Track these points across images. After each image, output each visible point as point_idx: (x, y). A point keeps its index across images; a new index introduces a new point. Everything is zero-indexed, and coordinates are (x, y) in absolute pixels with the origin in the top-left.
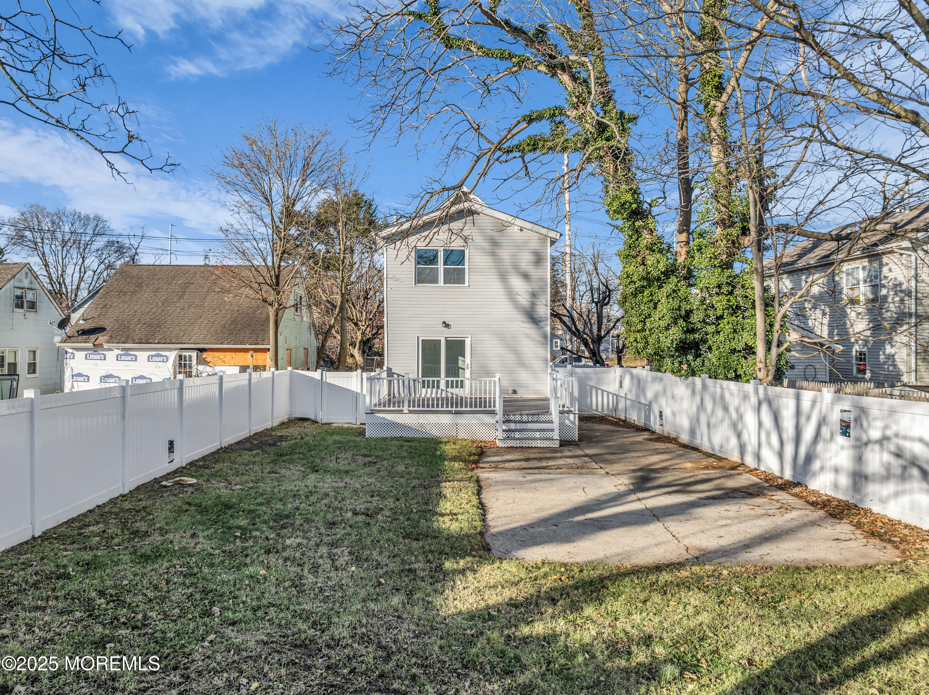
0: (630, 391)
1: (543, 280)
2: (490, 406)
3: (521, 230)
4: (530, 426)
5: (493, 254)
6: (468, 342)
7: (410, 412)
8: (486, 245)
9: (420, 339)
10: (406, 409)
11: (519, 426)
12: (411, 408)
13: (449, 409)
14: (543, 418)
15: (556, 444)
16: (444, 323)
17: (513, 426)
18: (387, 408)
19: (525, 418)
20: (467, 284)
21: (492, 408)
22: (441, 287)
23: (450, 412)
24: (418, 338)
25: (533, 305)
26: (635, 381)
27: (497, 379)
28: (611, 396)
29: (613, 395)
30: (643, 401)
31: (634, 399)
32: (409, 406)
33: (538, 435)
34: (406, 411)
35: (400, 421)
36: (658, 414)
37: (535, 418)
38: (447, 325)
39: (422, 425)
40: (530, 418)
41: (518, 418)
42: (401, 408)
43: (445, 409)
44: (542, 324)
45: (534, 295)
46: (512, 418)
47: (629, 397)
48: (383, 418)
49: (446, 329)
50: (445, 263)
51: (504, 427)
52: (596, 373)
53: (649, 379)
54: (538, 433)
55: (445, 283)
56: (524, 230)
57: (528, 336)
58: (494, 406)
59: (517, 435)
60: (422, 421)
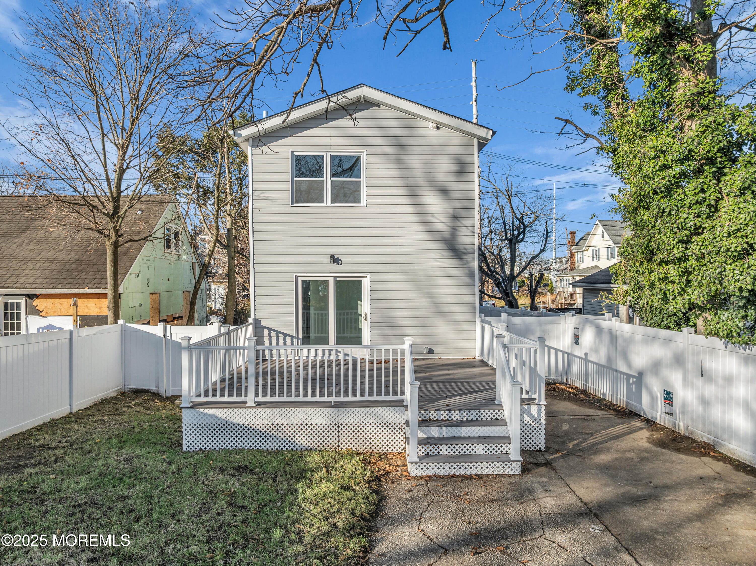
0: (596, 351)
1: (469, 197)
2: (395, 393)
3: (438, 128)
4: (465, 431)
5: (399, 161)
6: (366, 283)
7: (259, 404)
8: (389, 149)
9: (300, 279)
10: (250, 399)
11: (446, 432)
12: (260, 399)
13: (326, 398)
14: (486, 414)
15: (517, 469)
16: (333, 257)
17: (435, 432)
18: (219, 399)
19: (456, 416)
20: (363, 203)
21: (399, 397)
22: (327, 208)
23: (326, 405)
24: (297, 278)
25: (454, 231)
26: (606, 338)
27: (406, 347)
28: (560, 354)
29: (564, 353)
30: (623, 368)
31: (603, 361)
32: (257, 395)
33: (480, 449)
34: (250, 403)
35: (242, 421)
36: (660, 396)
37: (474, 415)
38: (336, 260)
39: (278, 427)
40: (465, 416)
41: (443, 415)
42: (242, 398)
43: (317, 399)
44: (467, 258)
45: (455, 217)
46: (433, 415)
47: (592, 357)
48: (213, 416)
49: (335, 266)
50: (333, 175)
51: (421, 435)
52: (540, 324)
53: (638, 337)
54: (480, 447)
55: (332, 203)
56: (443, 129)
57: (448, 274)
58: (403, 393)
59: (444, 450)
60: (278, 420)
